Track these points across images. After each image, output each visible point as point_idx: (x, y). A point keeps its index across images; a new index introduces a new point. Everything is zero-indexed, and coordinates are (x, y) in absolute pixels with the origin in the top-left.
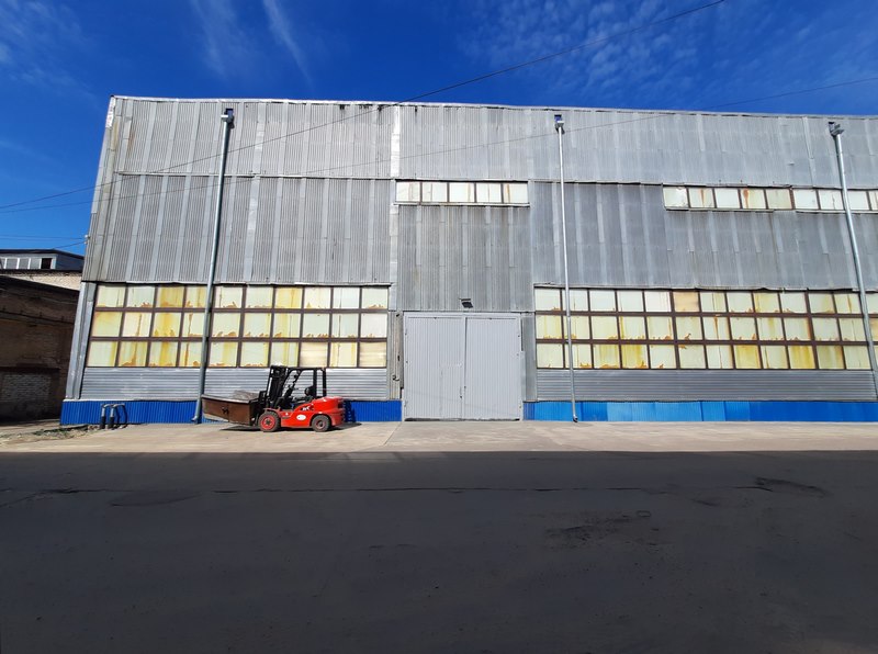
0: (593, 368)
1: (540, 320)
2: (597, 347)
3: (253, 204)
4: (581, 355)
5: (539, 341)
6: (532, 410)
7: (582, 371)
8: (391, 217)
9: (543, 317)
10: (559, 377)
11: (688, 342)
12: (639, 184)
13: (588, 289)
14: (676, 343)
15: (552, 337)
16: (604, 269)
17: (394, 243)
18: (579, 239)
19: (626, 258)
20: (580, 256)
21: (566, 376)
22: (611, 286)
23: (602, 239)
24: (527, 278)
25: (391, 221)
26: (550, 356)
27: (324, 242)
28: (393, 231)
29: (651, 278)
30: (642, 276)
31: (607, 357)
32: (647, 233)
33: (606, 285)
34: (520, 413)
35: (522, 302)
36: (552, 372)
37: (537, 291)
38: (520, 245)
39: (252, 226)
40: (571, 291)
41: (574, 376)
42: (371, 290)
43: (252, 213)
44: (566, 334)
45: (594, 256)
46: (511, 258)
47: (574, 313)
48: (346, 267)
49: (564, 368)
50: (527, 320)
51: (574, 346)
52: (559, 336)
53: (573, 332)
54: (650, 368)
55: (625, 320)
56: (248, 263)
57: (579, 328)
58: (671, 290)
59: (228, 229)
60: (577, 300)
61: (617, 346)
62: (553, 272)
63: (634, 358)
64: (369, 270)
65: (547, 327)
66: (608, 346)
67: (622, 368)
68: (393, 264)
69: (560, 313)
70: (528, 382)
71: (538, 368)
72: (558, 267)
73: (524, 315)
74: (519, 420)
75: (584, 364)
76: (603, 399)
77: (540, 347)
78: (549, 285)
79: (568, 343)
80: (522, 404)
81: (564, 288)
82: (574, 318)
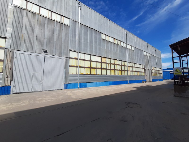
0: (84, 74)
1: (71, 60)
2: (85, 69)
4: (81, 71)
5: (70, 66)
6: (66, 86)
7: (81, 75)
8: (9, 9)
9: (72, 59)
10: (75, 77)
11: (104, 69)
12: (97, 31)
13: (84, 54)
14: (101, 69)
15: (74, 65)
16: (88, 49)
17: (10, 20)
18: (83, 40)
19: (93, 48)
21: (77, 76)
22: (89, 54)
23: (88, 41)
24: (67, 47)
25: (9, 11)
26: (73, 71)
28: (10, 16)
30: (96, 53)
31: (87, 71)
32: (98, 43)
34: (63, 87)
35: (65, 54)
36: (73, 75)
37: (70, 52)
38: (66, 36)
40: (80, 53)
41: (79, 76)
44: (78, 65)
45: (86, 45)
46: (63, 40)
47: (80, 59)
49: (77, 74)
50: (67, 60)
51: (80, 68)
52: (76, 65)
53: (80, 65)
54: (96, 74)
55: (92, 63)
57: (81, 63)
58: (101, 57)
60: (81, 56)
61: (90, 69)
62: (75, 47)
63: (93, 72)
65: (73, 62)
66: (88, 69)
67: (90, 74)
68: (9, 29)
69: (77, 59)
70: (66, 78)
71: (69, 74)
72: (77, 46)
73: (66, 58)
74: (62, 89)
75: (82, 73)
76: (86, 82)
77: (70, 68)
78: (74, 51)
79: (78, 67)
80: (64, 84)
81: (78, 52)
82: (80, 61)
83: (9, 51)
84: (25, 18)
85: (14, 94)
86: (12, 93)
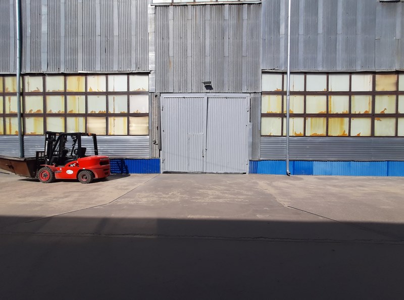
0: (304, 136)
1: (265, 98)
2: (309, 120)
3: (44, 10)
4: (296, 126)
5: (263, 115)
6: (255, 167)
7: (296, 138)
8: (149, 16)
9: (267, 96)
10: (277, 143)
11: (383, 115)
13: (305, 73)
14: (373, 116)
15: (274, 112)
16: (320, 57)
17: (151, 38)
18: (301, 31)
19: (340, 46)
20: (301, 46)
21: (283, 142)
22: (325, 70)
23: (320, 30)
24: (257, 65)
25: (149, 20)
26: (271, 127)
27: (98, 39)
28: (151, 28)
29: (359, 63)
30: (352, 62)
31: (316, 128)
32: (359, 24)
33: (320, 69)
34: (246, 169)
35: (251, 85)
36: (273, 139)
37: (265, 77)
38: (252, 35)
39: (44, 28)
40: (292, 76)
41: (290, 142)
42: (136, 77)
43: (44, 18)
44: (285, 110)
45: (311, 44)
46: (244, 48)
47: (293, 93)
48: (115, 59)
49: (282, 136)
50: (255, 99)
51: (291, 120)
52: (279, 111)
53: (291, 108)
54: (349, 136)
55: (333, 98)
56: (44, 57)
57: (296, 104)
58: (374, 73)
59: (28, 31)
60: (296, 83)
61: (325, 119)
62: (278, 59)
63: (337, 128)
64: (133, 61)
65: (271, 104)
66: (318, 119)
67: (327, 136)
68: (152, 55)
69: (282, 93)
70: (253, 146)
71: (261, 136)
72: (282, 55)
73: (252, 95)
74: (245, 173)
75: (298, 133)
76: (311, 159)
77: (264, 120)
78: (274, 71)
79: (286, 117)
80: (248, 162)
81: (286, 73)
82: (292, 97)
83: (154, 96)
84: (171, 23)
85: (165, 173)
86: (162, 171)
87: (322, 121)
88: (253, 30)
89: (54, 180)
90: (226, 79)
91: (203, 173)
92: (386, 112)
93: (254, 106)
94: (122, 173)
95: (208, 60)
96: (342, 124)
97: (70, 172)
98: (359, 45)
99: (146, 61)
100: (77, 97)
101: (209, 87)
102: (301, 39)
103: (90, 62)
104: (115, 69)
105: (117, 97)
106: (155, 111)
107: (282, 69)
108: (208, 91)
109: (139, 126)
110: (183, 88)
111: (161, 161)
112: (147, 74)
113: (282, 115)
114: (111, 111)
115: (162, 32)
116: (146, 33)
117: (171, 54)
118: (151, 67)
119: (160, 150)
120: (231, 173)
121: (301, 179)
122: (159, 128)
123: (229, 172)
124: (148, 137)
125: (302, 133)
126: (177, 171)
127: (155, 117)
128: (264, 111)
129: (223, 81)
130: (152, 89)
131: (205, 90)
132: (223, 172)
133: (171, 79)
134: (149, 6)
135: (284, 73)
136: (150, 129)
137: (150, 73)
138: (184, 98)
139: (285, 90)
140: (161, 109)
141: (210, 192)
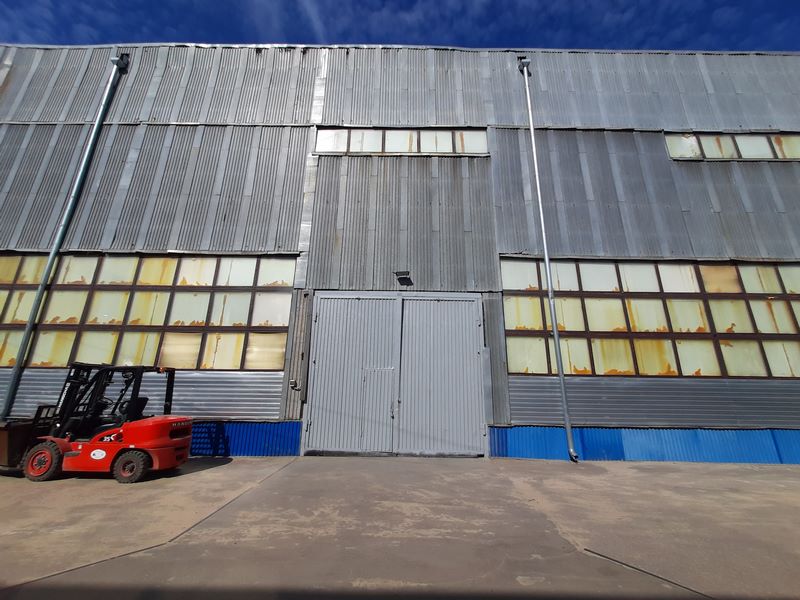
0: (594, 374)
1: (510, 304)
2: (597, 344)
3: (133, 155)
4: (574, 356)
5: (510, 334)
6: (502, 441)
7: (577, 379)
8: (308, 169)
9: (513, 299)
10: (542, 389)
11: (732, 336)
12: (632, 130)
13: (577, 261)
14: (714, 337)
15: (529, 327)
16: (597, 235)
17: (308, 201)
18: (559, 195)
19: (627, 220)
20: (562, 218)
21: (553, 387)
22: (610, 256)
23: (590, 195)
24: (489, 246)
25: (307, 175)
26: (527, 357)
27: (215, 200)
28: (309, 186)
29: (665, 246)
30: (652, 244)
31: (614, 359)
32: (651, 189)
33: (601, 255)
34: (484, 445)
35: (483, 279)
36: (532, 380)
37: (505, 265)
38: (478, 200)
39: (125, 181)
40: (553, 265)
41: (568, 387)
42: (273, 262)
43: (129, 167)
44: (549, 323)
45: (578, 215)
46: (467, 219)
47: (559, 294)
48: (240, 231)
49: (550, 374)
50: (491, 303)
51: (563, 342)
52: (538, 326)
53: (560, 321)
54: (680, 375)
55: (635, 305)
56: (111, 225)
57: (568, 314)
58: (695, 263)
59: (95, 184)
60: (563, 277)
61: (628, 342)
62: (526, 238)
63: (655, 360)
64: (272, 235)
65: (520, 313)
66: (613, 342)
67: (638, 375)
68: (306, 227)
69: (539, 293)
70: (495, 395)
71: (509, 374)
72: (532, 231)
73: (486, 296)
74: (482, 456)
75: (580, 368)
76: (614, 424)
77: (512, 342)
78: (520, 256)
79: (552, 336)
80: (487, 430)
81: (543, 260)
82: (559, 301)
83: (302, 296)
84: (343, 180)
85: (309, 454)
86: (302, 451)
87: (622, 345)
88: (480, 194)
89: (58, 474)
90: (436, 269)
91: (391, 454)
92: (736, 330)
93: (491, 318)
94: (215, 453)
95: (403, 236)
96: (661, 351)
97: (99, 454)
98: (658, 219)
99: (295, 235)
100: (154, 294)
101: (405, 280)
102: (562, 207)
103: (193, 236)
104: (237, 248)
105: (231, 297)
106: (301, 324)
107: (536, 254)
108: (404, 288)
109: (265, 353)
110: (357, 282)
111: (304, 427)
112: (294, 256)
113: (545, 334)
114: (215, 322)
115: (328, 193)
116: (300, 194)
117: (340, 225)
118: (303, 245)
119: (303, 402)
120: (451, 456)
121: (603, 471)
122: (306, 356)
123: (447, 452)
124: (282, 373)
125: (589, 368)
126: (337, 449)
127: (300, 335)
128: (511, 325)
129: (432, 271)
130: (301, 282)
131: (398, 285)
132: (434, 453)
133: (336, 265)
134: (310, 155)
135: (539, 260)
136: (288, 357)
137: (299, 255)
138: (359, 299)
139: (544, 288)
140: (314, 319)
141: (406, 508)
